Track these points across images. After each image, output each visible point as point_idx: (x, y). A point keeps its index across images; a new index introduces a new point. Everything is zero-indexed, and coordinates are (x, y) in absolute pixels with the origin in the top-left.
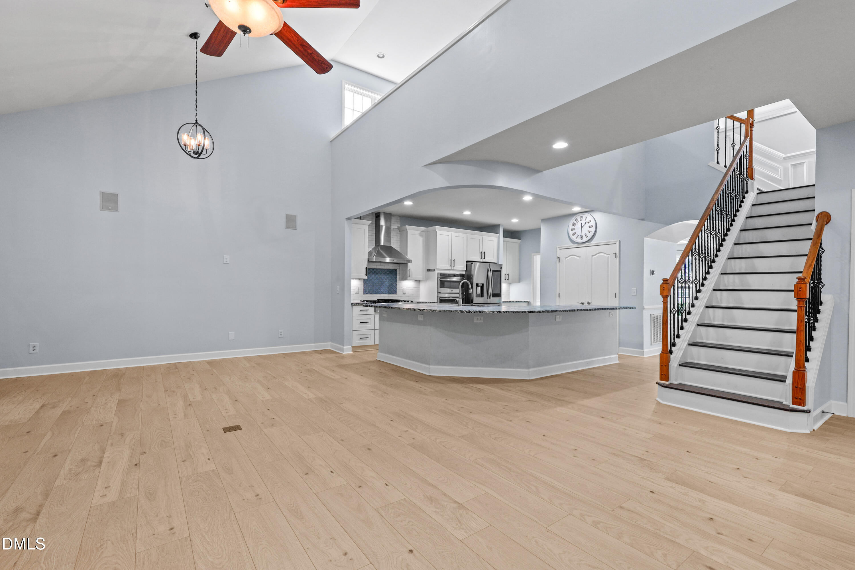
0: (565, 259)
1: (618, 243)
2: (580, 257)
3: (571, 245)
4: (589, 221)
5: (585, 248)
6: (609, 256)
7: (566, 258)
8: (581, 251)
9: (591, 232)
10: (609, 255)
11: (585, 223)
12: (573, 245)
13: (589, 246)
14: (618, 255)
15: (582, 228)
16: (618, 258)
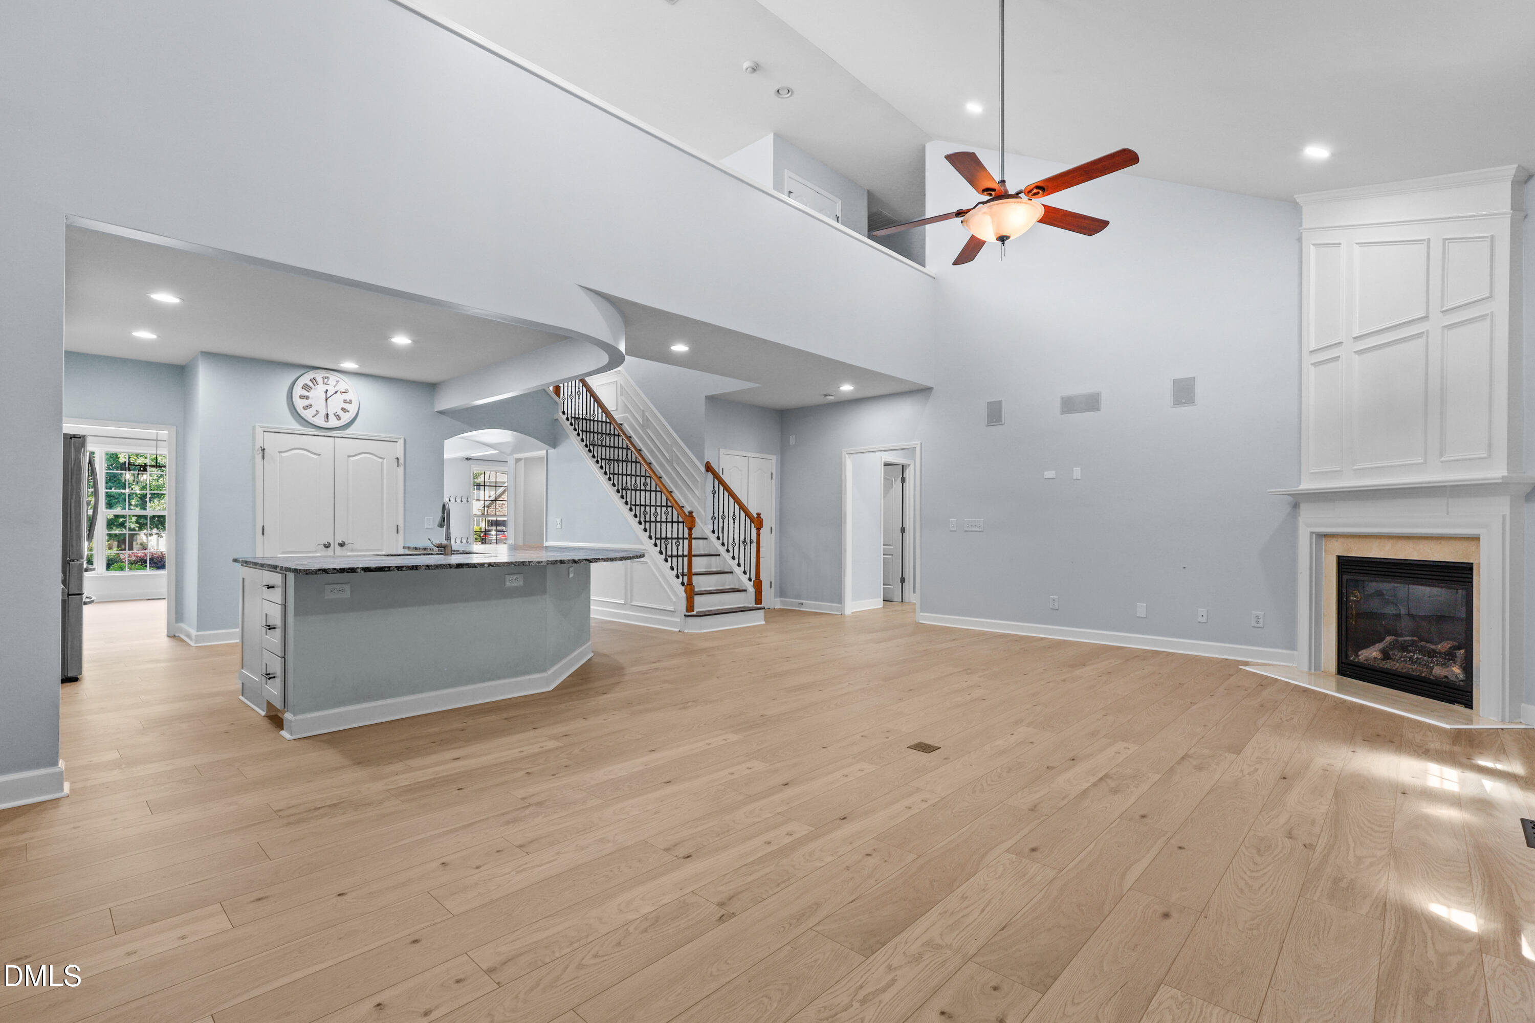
0: (278, 454)
1: (401, 442)
2: (319, 455)
3: (295, 426)
4: (345, 391)
5: (333, 439)
6: (383, 461)
7: (280, 452)
8: (323, 444)
9: (349, 412)
10: (384, 459)
11: (336, 392)
12: (300, 428)
13: (342, 437)
14: (402, 461)
15: (326, 400)
16: (402, 468)
